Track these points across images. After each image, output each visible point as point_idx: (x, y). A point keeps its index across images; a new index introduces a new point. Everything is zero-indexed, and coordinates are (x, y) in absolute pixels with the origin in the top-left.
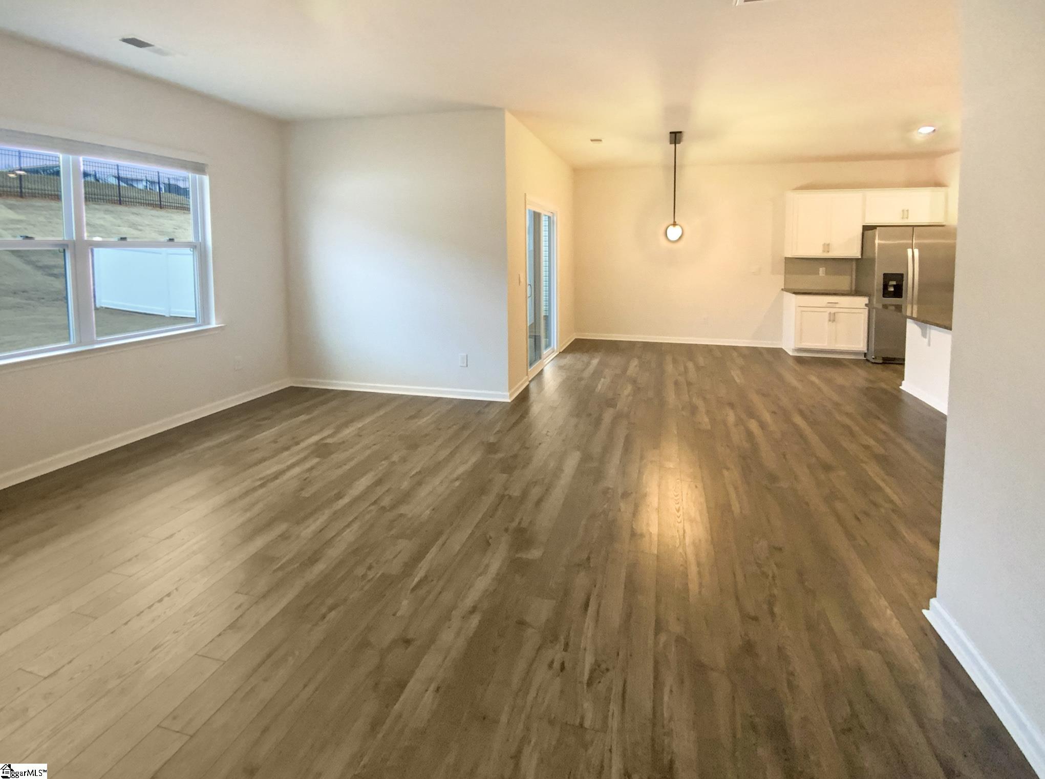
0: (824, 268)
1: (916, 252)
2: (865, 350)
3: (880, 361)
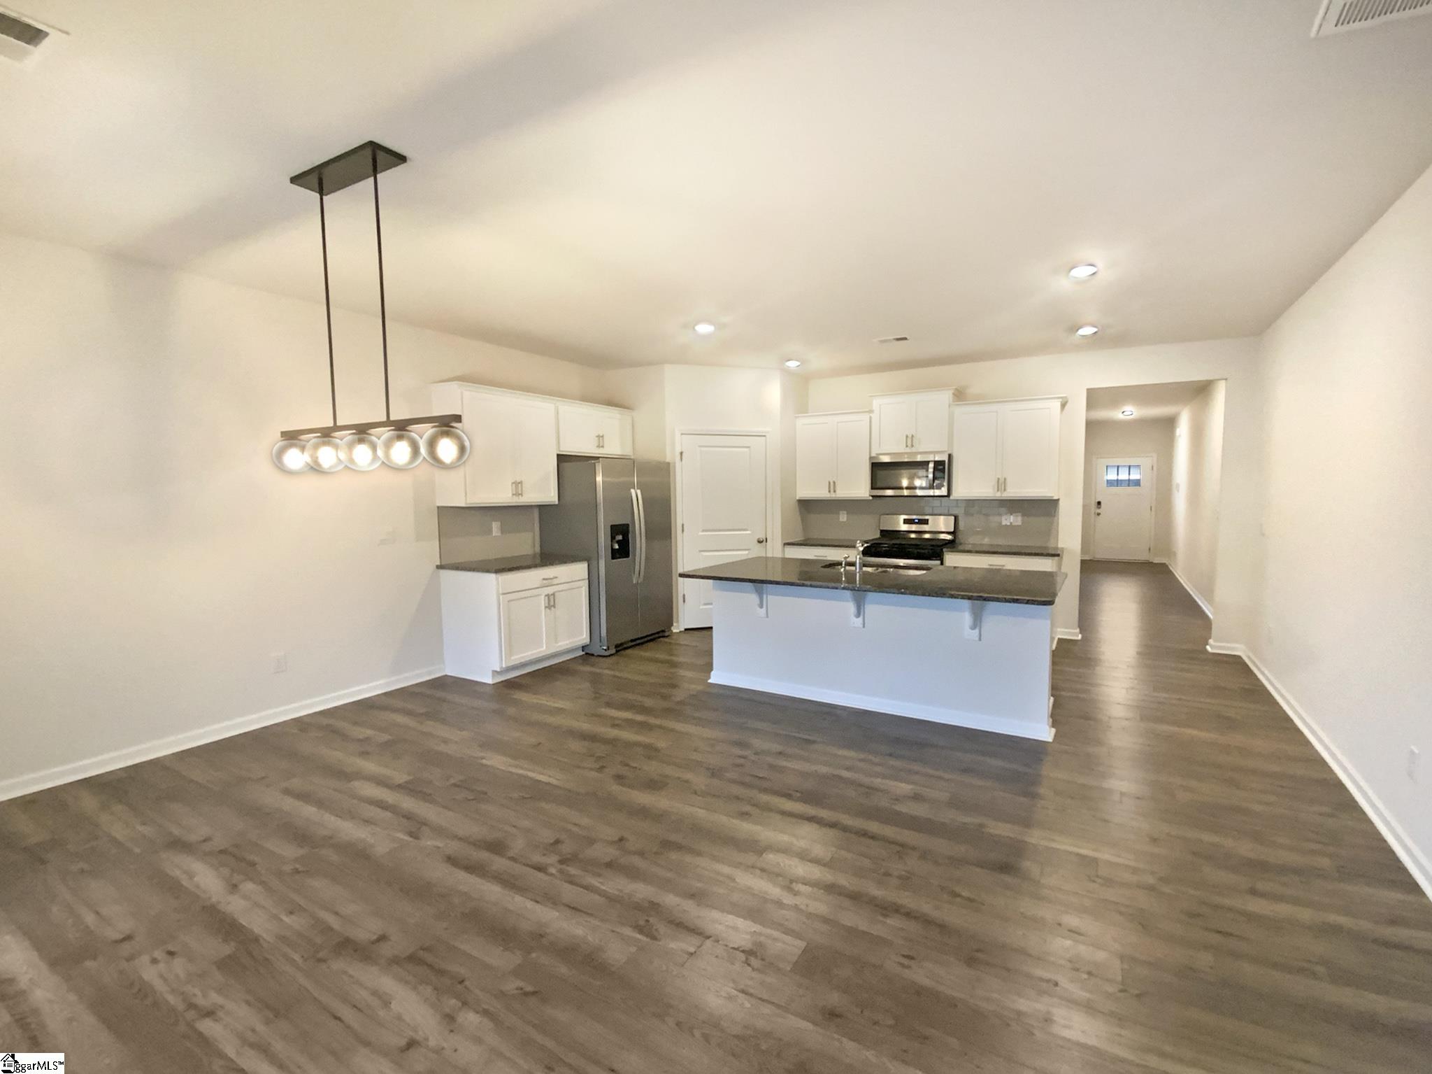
0: (499, 523)
1: (639, 492)
2: (587, 641)
3: (613, 651)
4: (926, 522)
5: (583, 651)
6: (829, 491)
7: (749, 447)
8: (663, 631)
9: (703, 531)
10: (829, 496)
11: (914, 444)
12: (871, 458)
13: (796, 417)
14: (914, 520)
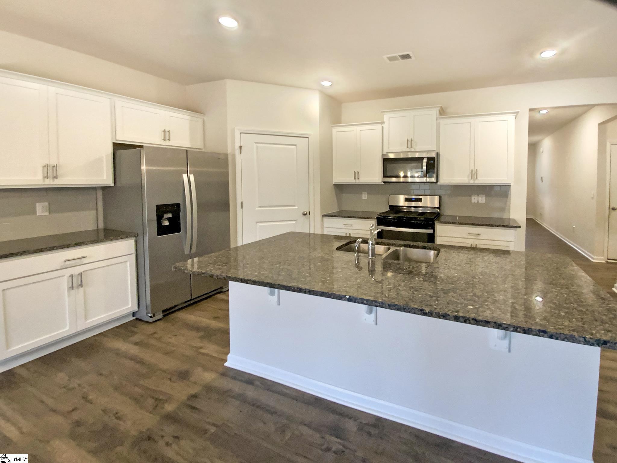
1: (192, 177)
2: (136, 309)
3: (160, 316)
4: (420, 200)
5: (133, 316)
6: (355, 179)
7: (295, 145)
8: (222, 288)
9: (260, 207)
10: (355, 182)
11: (413, 146)
12: (383, 155)
13: (332, 127)
14: (412, 198)
